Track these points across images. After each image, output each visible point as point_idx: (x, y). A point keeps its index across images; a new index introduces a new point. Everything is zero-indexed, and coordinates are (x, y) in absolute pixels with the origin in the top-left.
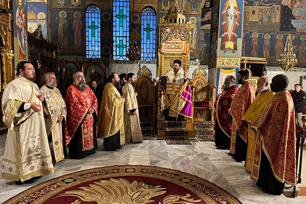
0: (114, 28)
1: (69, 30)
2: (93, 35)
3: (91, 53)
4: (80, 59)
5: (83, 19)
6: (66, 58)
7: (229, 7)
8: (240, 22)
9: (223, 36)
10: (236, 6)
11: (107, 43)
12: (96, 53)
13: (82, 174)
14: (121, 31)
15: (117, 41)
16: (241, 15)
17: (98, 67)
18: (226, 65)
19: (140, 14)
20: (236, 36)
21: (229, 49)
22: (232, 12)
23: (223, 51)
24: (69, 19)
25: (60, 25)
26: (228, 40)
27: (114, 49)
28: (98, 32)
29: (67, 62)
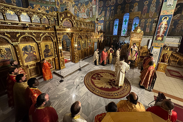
0: (123, 25)
1: (109, 27)
2: (116, 28)
3: (114, 33)
4: (111, 35)
5: (113, 24)
6: (107, 35)
7: (162, 24)
8: (167, 30)
9: (157, 35)
10: (166, 23)
11: (120, 30)
12: (116, 34)
13: (103, 70)
14: (125, 26)
15: (123, 29)
16: (168, 27)
17: (116, 38)
18: (157, 46)
19: (133, 20)
20: (164, 35)
21: (159, 40)
22: (163, 26)
23: (156, 41)
24: (109, 24)
25: (107, 26)
26: (159, 37)
27: (122, 32)
28: (117, 27)
29: (107, 36)
